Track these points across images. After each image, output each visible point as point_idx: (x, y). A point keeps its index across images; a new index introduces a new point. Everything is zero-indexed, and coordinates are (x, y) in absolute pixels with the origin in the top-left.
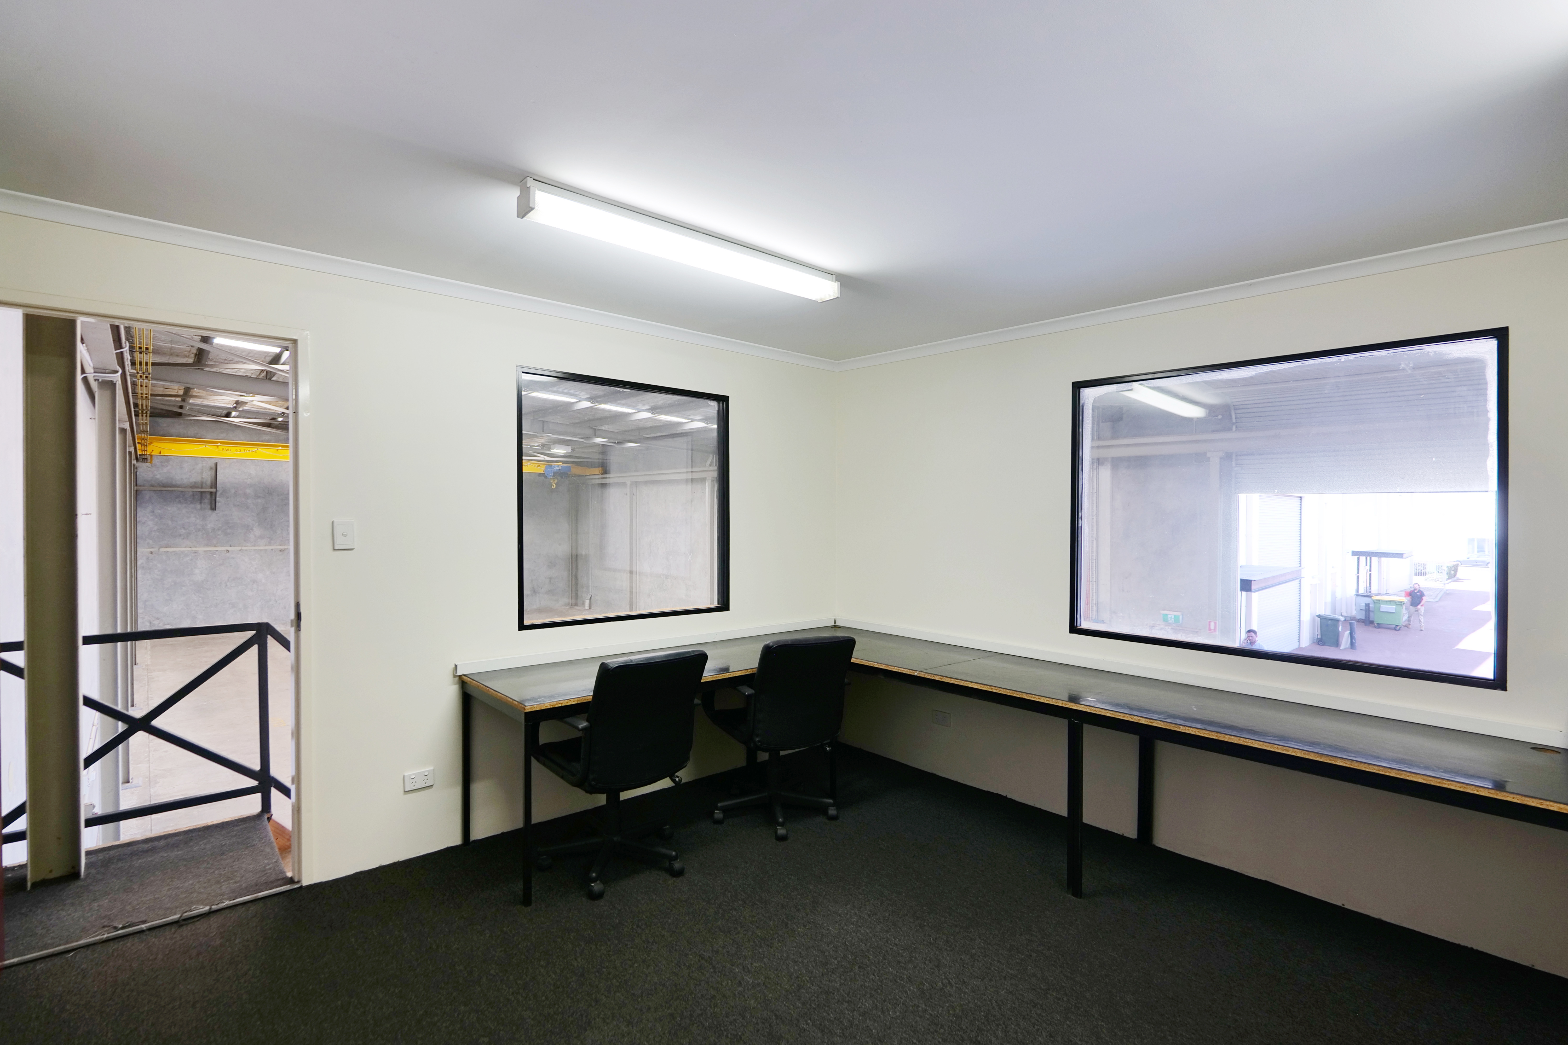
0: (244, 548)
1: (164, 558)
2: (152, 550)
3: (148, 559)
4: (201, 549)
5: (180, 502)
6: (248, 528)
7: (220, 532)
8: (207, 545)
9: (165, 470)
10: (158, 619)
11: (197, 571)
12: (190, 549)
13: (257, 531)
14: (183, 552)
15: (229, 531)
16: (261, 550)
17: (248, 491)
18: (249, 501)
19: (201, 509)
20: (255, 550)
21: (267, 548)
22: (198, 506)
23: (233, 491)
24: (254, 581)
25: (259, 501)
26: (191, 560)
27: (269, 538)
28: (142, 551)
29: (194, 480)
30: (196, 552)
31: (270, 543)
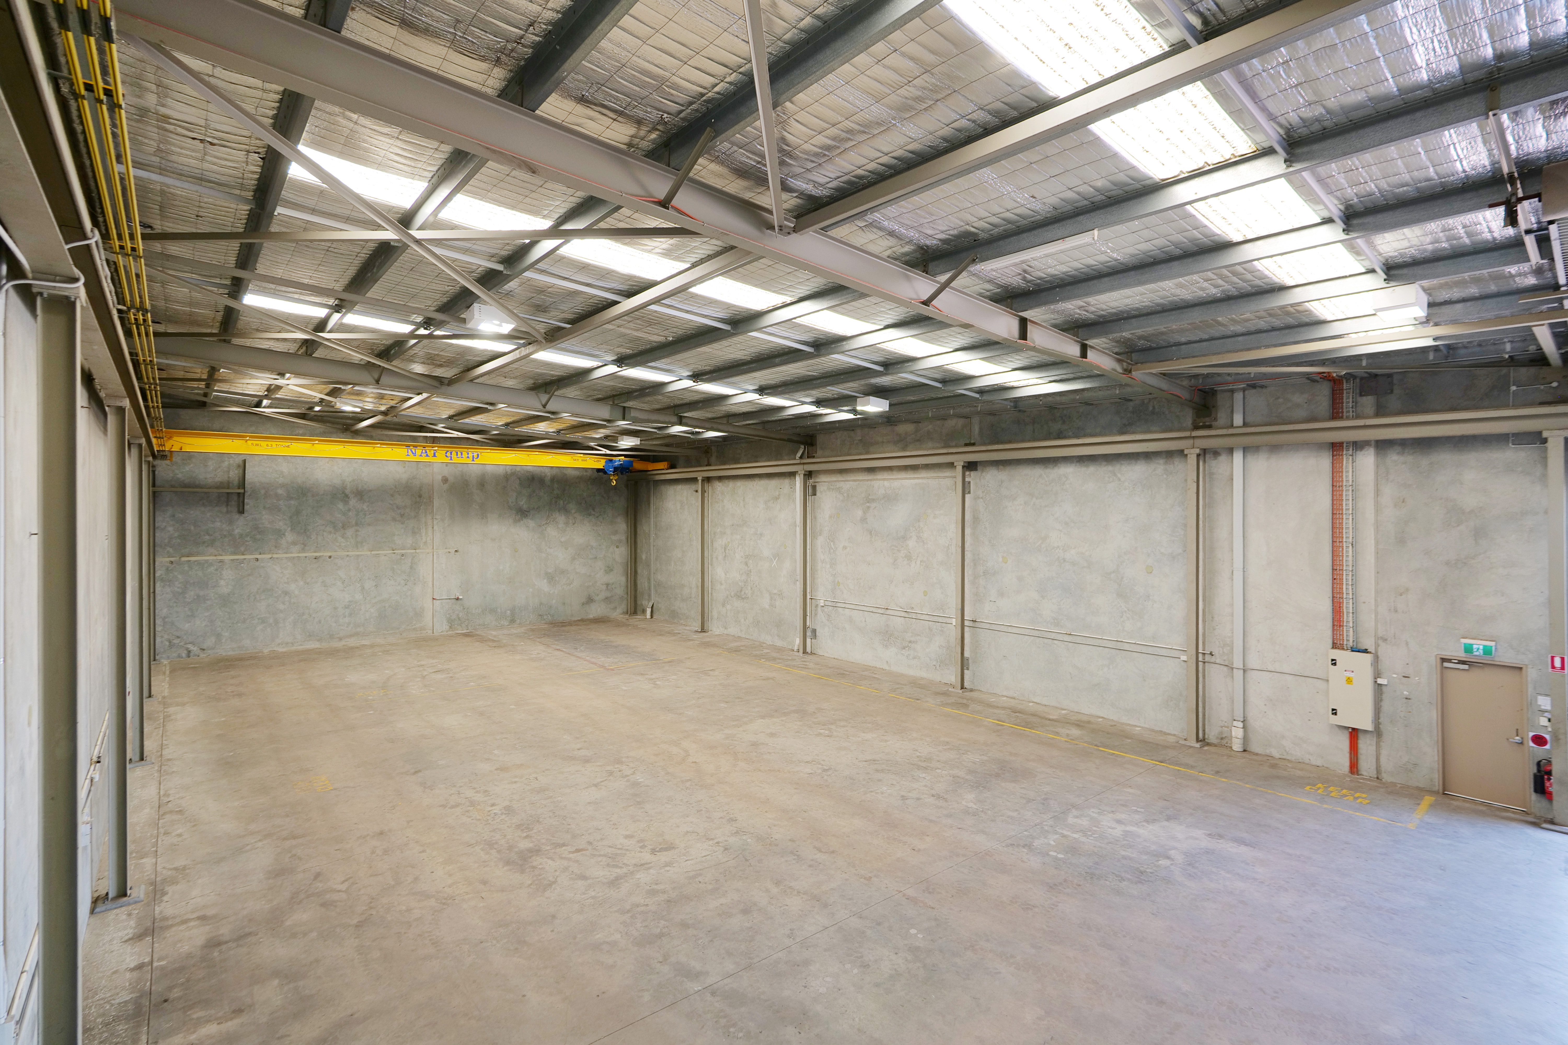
0: (275, 556)
1: (186, 568)
2: (172, 559)
3: (167, 569)
4: (227, 558)
5: (204, 505)
6: (280, 534)
7: (248, 539)
8: (235, 553)
9: (187, 468)
10: (178, 637)
11: (222, 583)
12: (215, 558)
13: (290, 537)
14: (207, 561)
15: (258, 537)
16: (294, 558)
17: (280, 491)
18: (281, 502)
19: (227, 512)
20: (286, 558)
21: (300, 555)
22: (224, 509)
23: (263, 492)
24: (286, 593)
25: (292, 502)
26: (216, 570)
27: (303, 544)
28: (162, 560)
29: (220, 480)
30: (221, 561)
31: (303, 550)
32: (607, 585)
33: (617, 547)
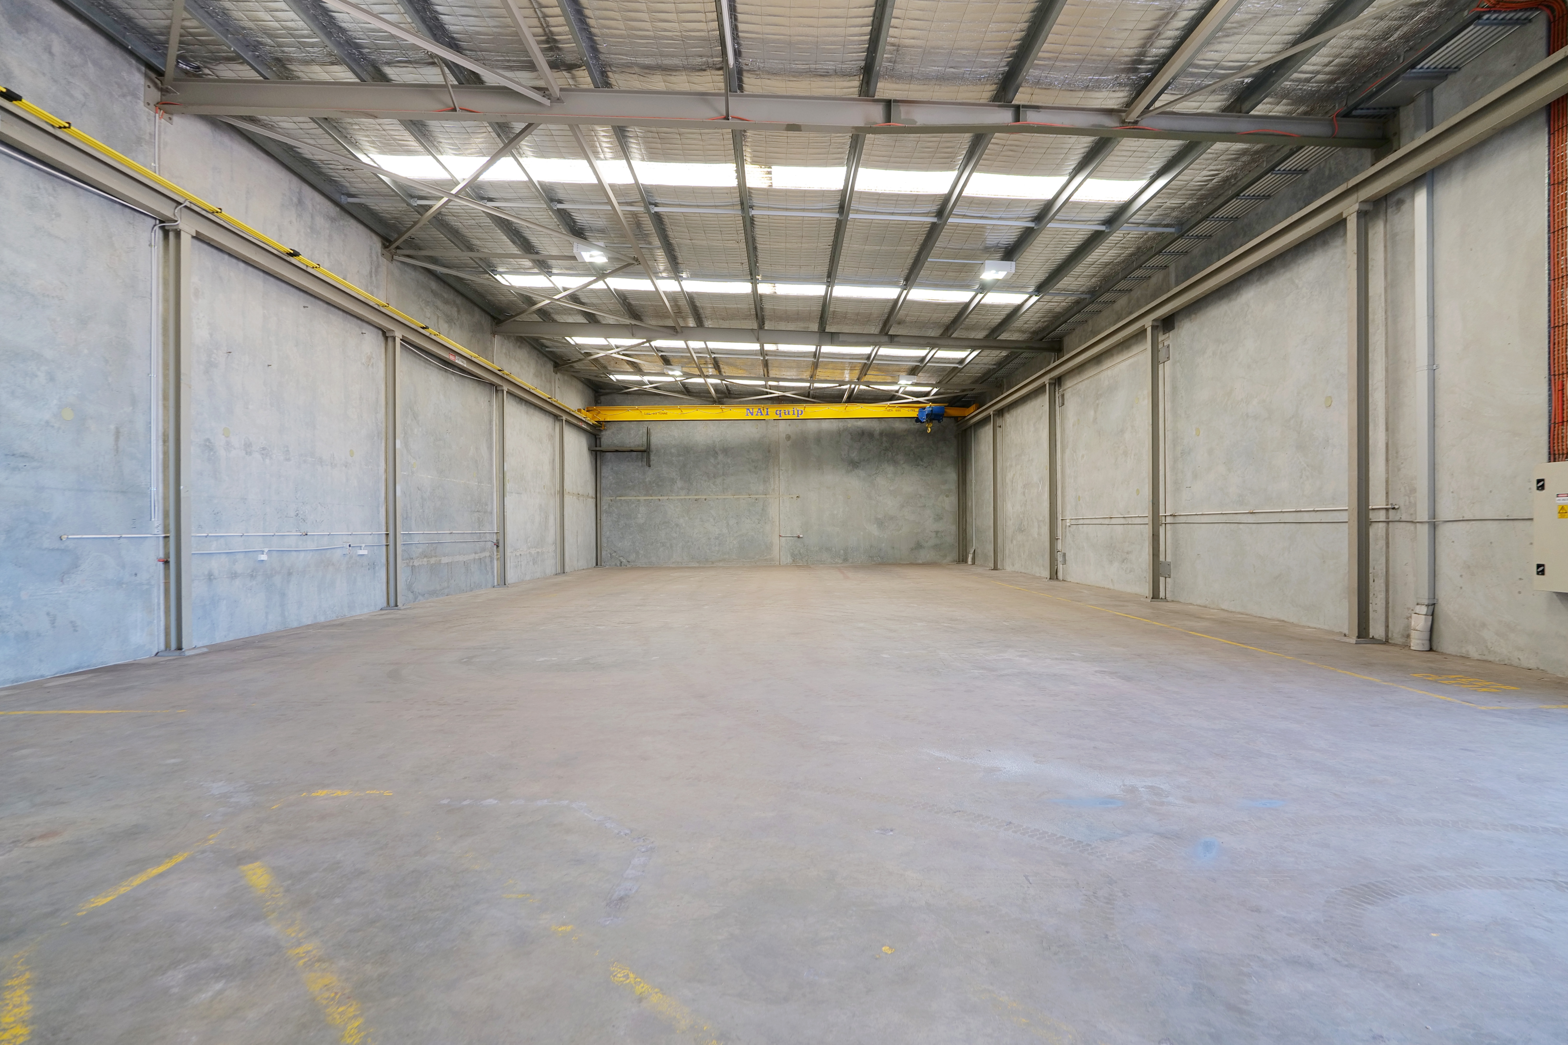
0: (670, 498)
1: (619, 504)
2: (612, 498)
3: (609, 505)
4: (642, 498)
5: (629, 461)
6: (673, 481)
7: (654, 485)
8: (646, 495)
9: (619, 436)
10: (615, 552)
11: (639, 516)
12: (635, 498)
13: (679, 484)
14: (630, 500)
15: (660, 483)
16: (682, 499)
17: (673, 450)
18: (674, 459)
19: (642, 466)
20: (677, 499)
21: (686, 497)
22: (640, 464)
23: (663, 451)
24: (677, 525)
25: (681, 458)
26: (636, 506)
27: (688, 489)
28: (606, 499)
29: (637, 443)
30: (639, 501)
31: (688, 494)
32: (937, 532)
33: (947, 496)
